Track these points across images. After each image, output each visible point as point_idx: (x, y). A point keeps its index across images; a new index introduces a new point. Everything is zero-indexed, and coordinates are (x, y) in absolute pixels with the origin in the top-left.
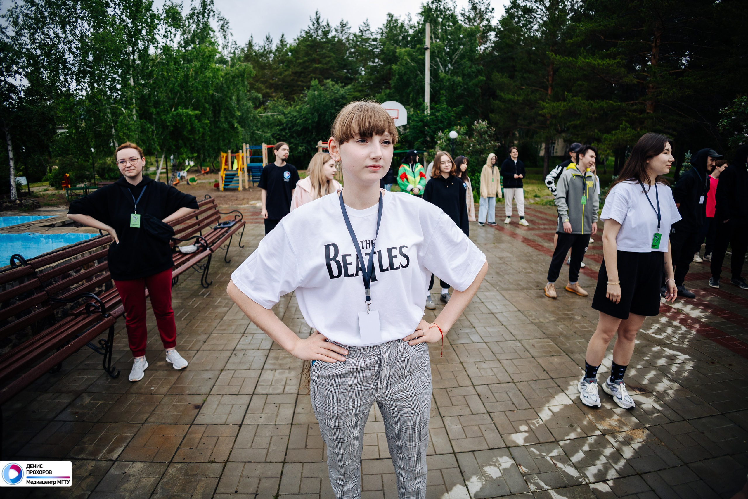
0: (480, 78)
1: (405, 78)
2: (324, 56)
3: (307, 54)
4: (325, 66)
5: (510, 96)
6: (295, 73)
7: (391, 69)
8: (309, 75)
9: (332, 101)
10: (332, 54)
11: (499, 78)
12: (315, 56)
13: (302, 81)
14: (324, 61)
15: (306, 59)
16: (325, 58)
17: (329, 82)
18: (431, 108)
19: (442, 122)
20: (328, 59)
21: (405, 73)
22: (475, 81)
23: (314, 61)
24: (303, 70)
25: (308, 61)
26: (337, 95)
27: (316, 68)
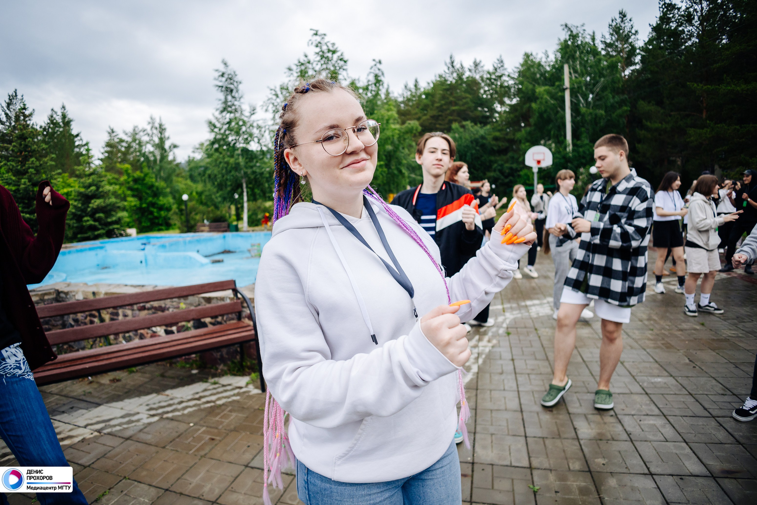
0: (625, 108)
1: (545, 116)
2: (460, 98)
3: (443, 97)
4: (462, 108)
5: (657, 125)
6: (433, 117)
7: (530, 107)
8: (446, 117)
9: (472, 142)
10: (468, 95)
11: (644, 106)
12: (451, 99)
13: (440, 124)
14: (461, 103)
15: (443, 102)
16: (461, 100)
17: (468, 123)
18: (574, 145)
19: (584, 158)
20: (464, 101)
21: (545, 111)
22: (619, 111)
23: (451, 103)
24: (440, 113)
25: (445, 104)
26: (477, 136)
27: (454, 111)
